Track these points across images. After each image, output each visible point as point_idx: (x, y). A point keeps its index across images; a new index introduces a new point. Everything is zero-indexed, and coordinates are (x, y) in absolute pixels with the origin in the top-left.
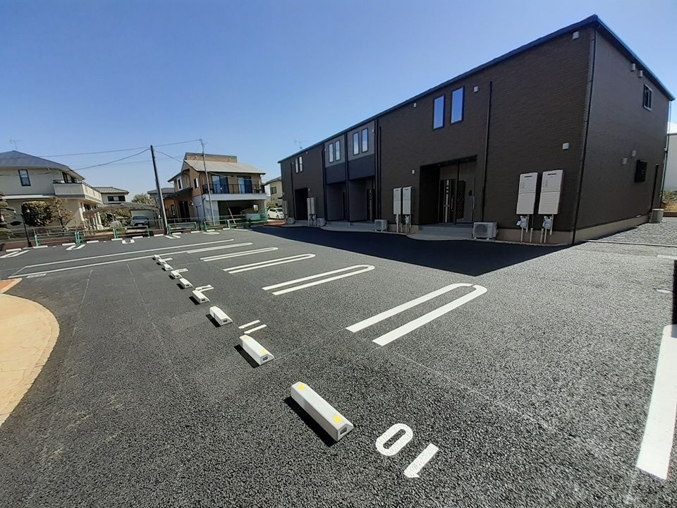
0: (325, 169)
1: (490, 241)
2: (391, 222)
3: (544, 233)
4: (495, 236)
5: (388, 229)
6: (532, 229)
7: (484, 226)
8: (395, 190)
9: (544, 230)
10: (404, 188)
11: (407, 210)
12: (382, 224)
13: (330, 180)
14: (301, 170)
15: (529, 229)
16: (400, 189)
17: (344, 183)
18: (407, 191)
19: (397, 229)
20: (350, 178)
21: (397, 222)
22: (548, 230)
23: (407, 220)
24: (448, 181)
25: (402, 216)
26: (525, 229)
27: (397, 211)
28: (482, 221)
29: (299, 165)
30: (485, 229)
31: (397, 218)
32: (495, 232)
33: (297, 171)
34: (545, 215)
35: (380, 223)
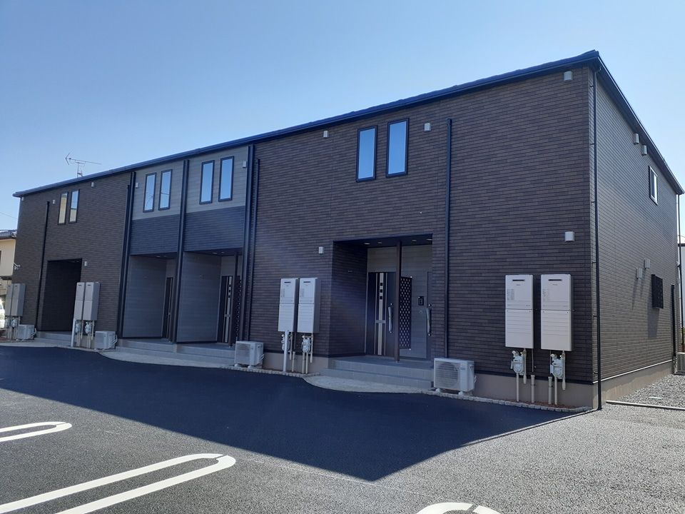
0: (130, 224)
1: (466, 397)
2: (271, 348)
3: (553, 386)
4: (472, 387)
5: (264, 364)
6: (533, 376)
7: (451, 367)
8: (283, 280)
9: (553, 380)
10: (302, 280)
11: (306, 325)
12: (252, 352)
13: (141, 246)
14: (73, 218)
15: (529, 377)
16: (293, 281)
17: (173, 256)
18: (309, 287)
19: (283, 363)
20: (188, 248)
21: (285, 347)
22: (559, 381)
23: (306, 344)
24: (382, 275)
25: (296, 337)
26: (521, 377)
27: (285, 325)
28: (448, 357)
29: (70, 208)
30: (454, 372)
31: (285, 340)
32: (472, 378)
33: (62, 220)
34: (553, 352)
35: (246, 348)
